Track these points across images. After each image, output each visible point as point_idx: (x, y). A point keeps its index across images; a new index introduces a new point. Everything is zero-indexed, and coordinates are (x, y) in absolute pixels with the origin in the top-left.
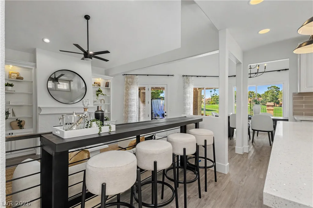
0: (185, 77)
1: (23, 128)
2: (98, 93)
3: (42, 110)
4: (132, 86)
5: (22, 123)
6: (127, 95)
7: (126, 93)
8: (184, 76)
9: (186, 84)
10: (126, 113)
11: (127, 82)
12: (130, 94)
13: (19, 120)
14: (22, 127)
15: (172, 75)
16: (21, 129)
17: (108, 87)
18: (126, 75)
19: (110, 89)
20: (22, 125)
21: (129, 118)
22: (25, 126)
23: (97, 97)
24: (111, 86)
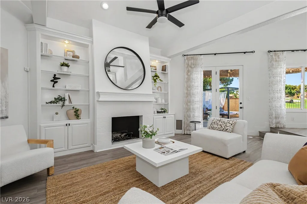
0: (272, 54)
1: (80, 119)
2: (155, 78)
3: (101, 96)
4: (195, 69)
5: (79, 112)
6: (189, 80)
7: (187, 78)
8: (271, 51)
9: (274, 63)
10: (187, 104)
11: (188, 65)
12: (193, 79)
13: (76, 109)
14: (78, 117)
15: (252, 52)
16: (78, 119)
17: (165, 71)
18: (187, 55)
19: (167, 73)
20: (79, 114)
21: (192, 110)
22: (82, 116)
23: (155, 83)
24: (169, 70)
